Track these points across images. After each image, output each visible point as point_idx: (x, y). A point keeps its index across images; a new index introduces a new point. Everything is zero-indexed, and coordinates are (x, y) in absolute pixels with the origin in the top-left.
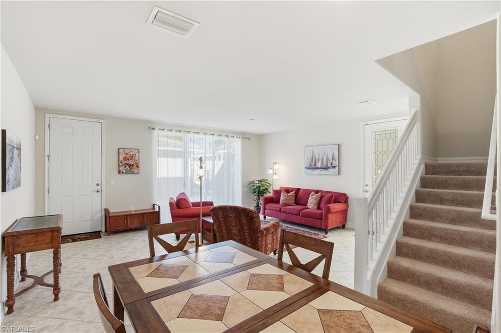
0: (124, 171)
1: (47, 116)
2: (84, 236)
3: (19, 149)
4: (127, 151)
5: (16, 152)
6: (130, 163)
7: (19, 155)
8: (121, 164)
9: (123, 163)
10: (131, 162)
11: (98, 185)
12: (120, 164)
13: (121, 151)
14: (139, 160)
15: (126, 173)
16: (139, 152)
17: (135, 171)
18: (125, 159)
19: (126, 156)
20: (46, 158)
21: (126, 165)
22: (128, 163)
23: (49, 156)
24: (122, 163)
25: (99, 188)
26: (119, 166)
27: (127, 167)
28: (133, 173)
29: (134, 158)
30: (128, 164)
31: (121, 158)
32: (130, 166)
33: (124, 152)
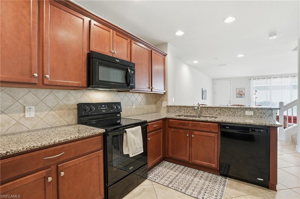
1: (215, 81)
3: (206, 91)
4: (240, 89)
5: (205, 92)
7: (206, 93)
10: (241, 93)
11: (229, 101)
12: (237, 94)
13: (237, 89)
14: (245, 92)
15: (239, 97)
16: (244, 89)
17: (243, 97)
18: (239, 92)
21: (239, 94)
23: (216, 92)
27: (240, 95)
28: (242, 97)
29: (242, 91)
31: (237, 92)
32: (241, 95)
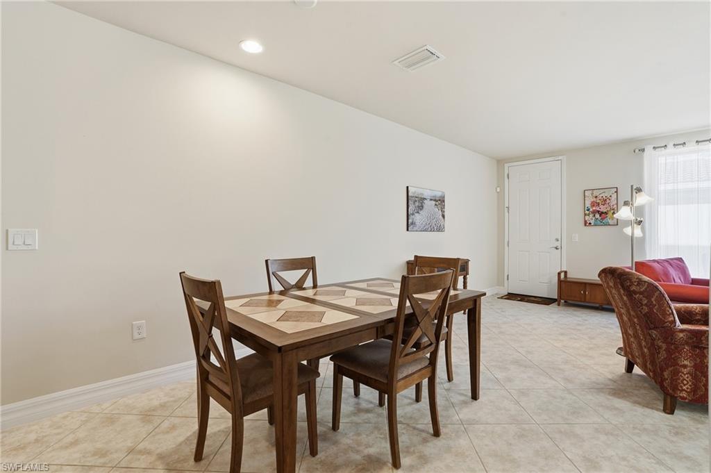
0: (592, 222)
1: (506, 166)
2: (540, 300)
3: (438, 200)
4: (596, 193)
5: (429, 203)
6: (601, 210)
7: (439, 205)
8: (587, 212)
9: (591, 210)
10: (603, 209)
11: (557, 239)
12: (585, 212)
13: (587, 193)
14: (617, 204)
15: (595, 225)
16: (616, 192)
17: (610, 222)
18: (593, 204)
19: (595, 199)
20: (506, 210)
21: (594, 212)
22: (598, 209)
23: (508, 208)
24: (588, 210)
25: (558, 244)
26: (585, 215)
27: (597, 216)
28: (607, 225)
29: (608, 201)
30: (598, 211)
31: (588, 204)
32: (601, 214)
33: (592, 194)
